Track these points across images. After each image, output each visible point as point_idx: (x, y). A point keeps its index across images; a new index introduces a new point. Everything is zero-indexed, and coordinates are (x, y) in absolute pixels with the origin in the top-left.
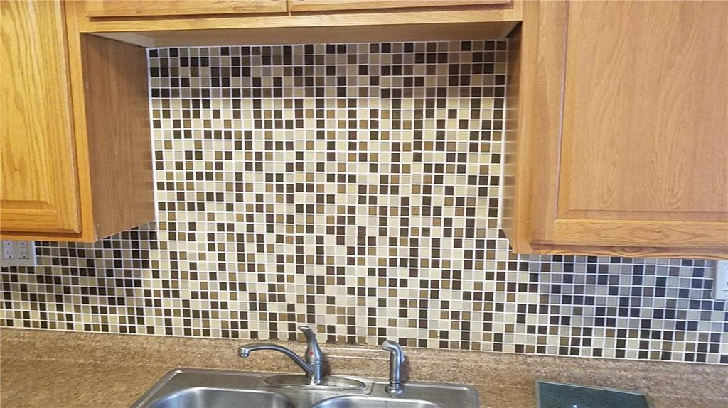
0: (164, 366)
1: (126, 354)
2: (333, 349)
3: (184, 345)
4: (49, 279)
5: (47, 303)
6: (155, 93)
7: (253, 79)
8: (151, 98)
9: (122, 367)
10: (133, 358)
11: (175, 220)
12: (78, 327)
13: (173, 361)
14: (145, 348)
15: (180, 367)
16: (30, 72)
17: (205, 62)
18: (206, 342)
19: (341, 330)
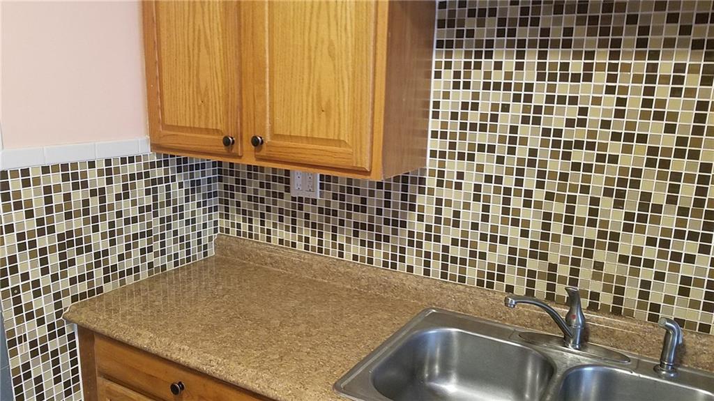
0: (420, 304)
1: (386, 286)
2: (593, 316)
3: (441, 287)
4: (328, 212)
5: (324, 232)
6: (440, 44)
7: (541, 29)
8: (435, 49)
9: (383, 298)
10: (392, 291)
11: (445, 168)
12: (348, 257)
13: (429, 301)
14: (404, 284)
15: (434, 307)
16: (344, 22)
17: (493, 12)
18: (461, 288)
19: (606, 299)
